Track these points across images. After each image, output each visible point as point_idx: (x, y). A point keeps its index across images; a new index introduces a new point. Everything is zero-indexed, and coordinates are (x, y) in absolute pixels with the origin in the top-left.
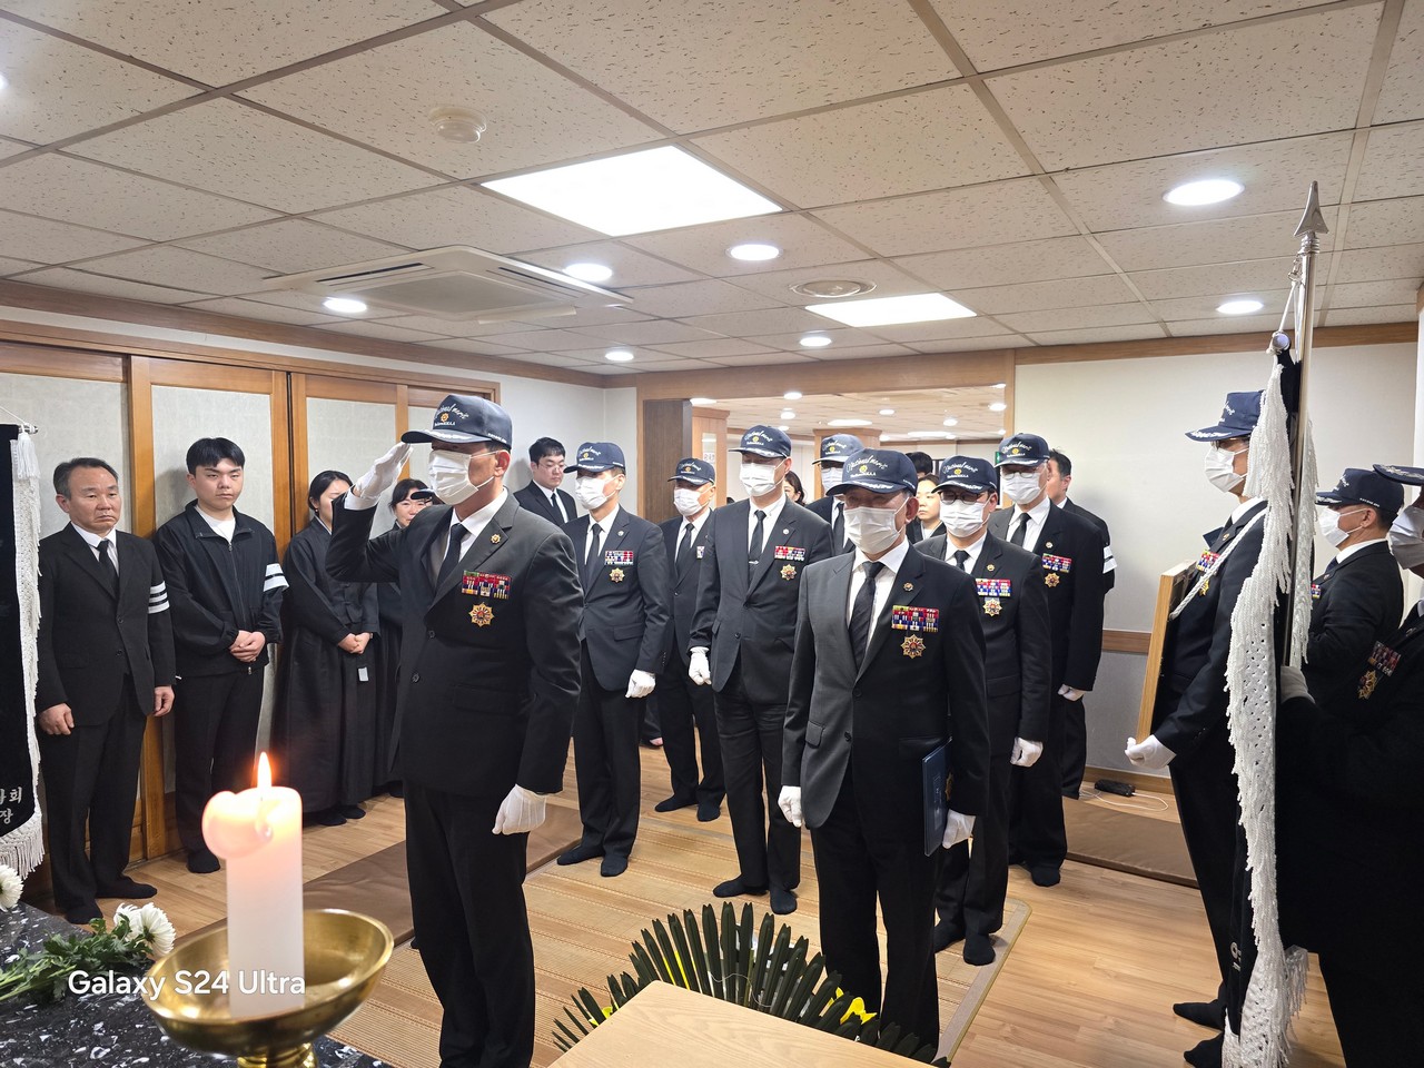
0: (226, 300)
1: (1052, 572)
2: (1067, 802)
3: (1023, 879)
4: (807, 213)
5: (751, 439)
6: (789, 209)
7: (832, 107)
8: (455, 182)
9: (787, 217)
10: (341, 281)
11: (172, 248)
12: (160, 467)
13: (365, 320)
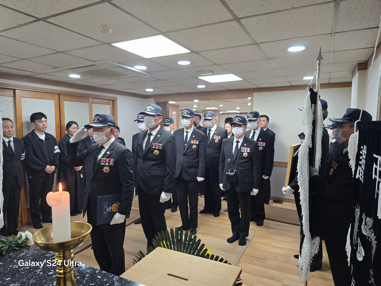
0: (41, 74)
1: (261, 146)
2: (265, 205)
3: (254, 224)
4: (197, 53)
5: (184, 112)
6: (192, 52)
7: (202, 26)
8: (104, 43)
9: (192, 54)
10: (74, 70)
11: (27, 60)
12: (24, 120)
13: (80, 80)
